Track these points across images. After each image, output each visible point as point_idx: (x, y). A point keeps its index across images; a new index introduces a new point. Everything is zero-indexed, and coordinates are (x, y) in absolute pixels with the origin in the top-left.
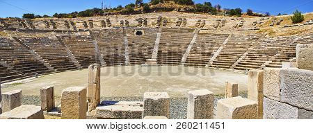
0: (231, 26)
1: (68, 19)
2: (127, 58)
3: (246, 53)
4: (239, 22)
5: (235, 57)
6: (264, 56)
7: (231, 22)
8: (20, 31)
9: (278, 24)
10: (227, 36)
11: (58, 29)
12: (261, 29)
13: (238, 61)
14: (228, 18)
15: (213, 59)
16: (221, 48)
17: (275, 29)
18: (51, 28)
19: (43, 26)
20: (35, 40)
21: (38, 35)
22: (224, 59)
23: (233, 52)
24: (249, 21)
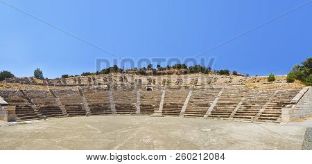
0: (222, 82)
1: (91, 76)
2: (138, 108)
3: (241, 103)
4: (228, 79)
5: (231, 107)
6: (257, 105)
7: (221, 79)
8: (56, 86)
9: (258, 81)
10: (220, 89)
11: (82, 83)
12: (247, 84)
13: (236, 110)
14: (219, 76)
15: (211, 109)
16: (217, 99)
17: (257, 84)
18: (77, 83)
19: (72, 82)
20: (63, 91)
21: (66, 88)
22: (222, 109)
23: (228, 102)
24: (236, 79)
